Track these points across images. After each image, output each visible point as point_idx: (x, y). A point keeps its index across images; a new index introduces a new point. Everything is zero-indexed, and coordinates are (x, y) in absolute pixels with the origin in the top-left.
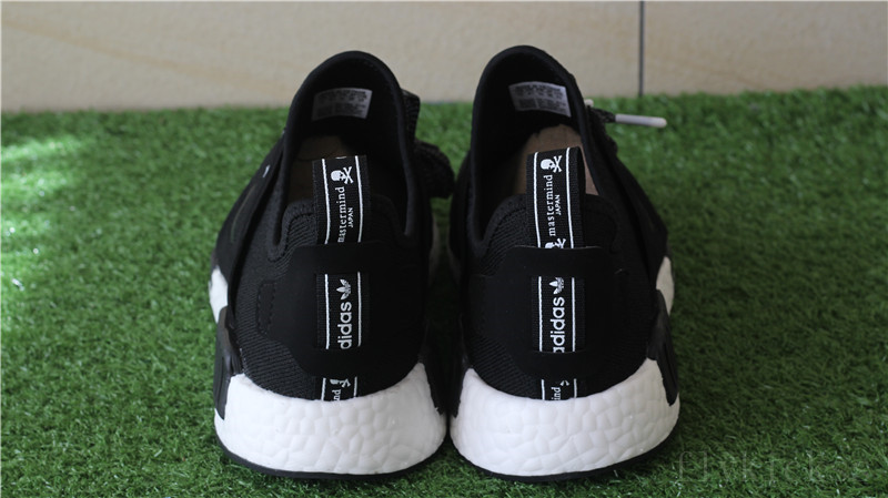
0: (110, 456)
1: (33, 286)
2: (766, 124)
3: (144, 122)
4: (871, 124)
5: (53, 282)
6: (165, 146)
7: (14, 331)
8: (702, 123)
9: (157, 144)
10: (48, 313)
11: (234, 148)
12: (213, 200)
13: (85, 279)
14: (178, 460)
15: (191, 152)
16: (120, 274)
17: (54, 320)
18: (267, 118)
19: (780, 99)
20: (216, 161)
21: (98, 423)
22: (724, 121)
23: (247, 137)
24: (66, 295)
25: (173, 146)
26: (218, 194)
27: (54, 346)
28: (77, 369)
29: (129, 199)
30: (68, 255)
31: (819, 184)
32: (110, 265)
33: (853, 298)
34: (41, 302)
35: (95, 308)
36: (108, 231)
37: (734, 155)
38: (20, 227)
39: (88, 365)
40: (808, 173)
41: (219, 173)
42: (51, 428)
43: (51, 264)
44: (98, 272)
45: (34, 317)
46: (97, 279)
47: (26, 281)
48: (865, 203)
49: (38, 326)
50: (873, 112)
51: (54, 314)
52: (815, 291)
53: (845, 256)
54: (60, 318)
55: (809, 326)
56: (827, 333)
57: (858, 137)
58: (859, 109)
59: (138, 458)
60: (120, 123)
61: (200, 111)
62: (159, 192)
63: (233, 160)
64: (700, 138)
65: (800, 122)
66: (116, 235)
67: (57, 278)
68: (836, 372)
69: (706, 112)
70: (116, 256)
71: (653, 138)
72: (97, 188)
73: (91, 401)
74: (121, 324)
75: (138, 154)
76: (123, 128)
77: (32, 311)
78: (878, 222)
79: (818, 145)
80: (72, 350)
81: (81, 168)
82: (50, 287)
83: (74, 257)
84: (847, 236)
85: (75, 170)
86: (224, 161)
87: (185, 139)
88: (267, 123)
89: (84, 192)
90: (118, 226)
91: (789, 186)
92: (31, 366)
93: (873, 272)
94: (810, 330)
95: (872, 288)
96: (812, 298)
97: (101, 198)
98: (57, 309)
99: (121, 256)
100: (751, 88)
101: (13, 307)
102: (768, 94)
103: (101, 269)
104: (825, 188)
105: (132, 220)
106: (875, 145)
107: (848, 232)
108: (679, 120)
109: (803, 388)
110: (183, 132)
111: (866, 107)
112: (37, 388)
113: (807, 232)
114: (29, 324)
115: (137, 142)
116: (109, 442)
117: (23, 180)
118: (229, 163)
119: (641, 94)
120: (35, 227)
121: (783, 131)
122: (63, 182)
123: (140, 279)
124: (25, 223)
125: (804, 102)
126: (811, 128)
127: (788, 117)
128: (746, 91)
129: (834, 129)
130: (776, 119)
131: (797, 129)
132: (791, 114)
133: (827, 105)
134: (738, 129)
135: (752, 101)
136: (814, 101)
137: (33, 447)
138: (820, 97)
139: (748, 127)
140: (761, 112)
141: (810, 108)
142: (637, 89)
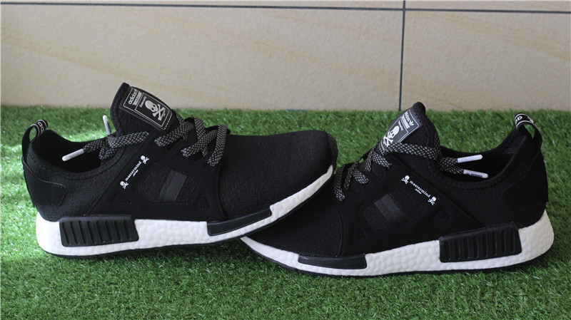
2: (461, 130)
14: (171, 302)
19: (469, 115)
22: (440, 128)
58: (508, 124)
59: (152, 300)
65: (478, 130)
79: (486, 143)
100: (455, 109)
102: (463, 113)
121: (469, 134)
125: (481, 118)
126: (483, 133)
127: (472, 127)
128: (453, 110)
129: (495, 134)
130: (466, 128)
131: (476, 133)
132: (474, 126)
133: (492, 121)
134: (447, 133)
135: (455, 117)
136: (486, 118)
137: (103, 293)
138: (489, 116)
139: (452, 131)
140: (459, 123)
141: (484, 122)
142: (398, 107)
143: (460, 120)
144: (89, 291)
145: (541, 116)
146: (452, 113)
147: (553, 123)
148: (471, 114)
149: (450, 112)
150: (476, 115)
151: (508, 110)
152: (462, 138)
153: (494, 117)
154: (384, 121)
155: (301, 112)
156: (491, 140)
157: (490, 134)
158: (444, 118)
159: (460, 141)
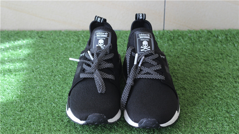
0: (44, 129)
1: (24, 82)
2: (193, 39)
4: (217, 40)
5: (29, 81)
6: (53, 42)
7: (21, 94)
8: (178, 38)
9: (51, 41)
10: (28, 90)
11: (69, 43)
12: (64, 58)
13: (36, 80)
15: (58, 43)
16: (44, 79)
17: (30, 92)
19: (196, 32)
20: (64, 46)
21: (41, 120)
22: (183, 38)
23: (72, 39)
24: (32, 85)
25: (54, 42)
26: (65, 56)
27: (30, 99)
28: (36, 106)
29: (45, 57)
30: (32, 73)
32: (42, 76)
33: (210, 90)
34: (26, 86)
35: (39, 88)
36: (41, 66)
37: (185, 48)
38: (20, 65)
39: (38, 104)
40: (201, 54)
41: (65, 50)
42: (31, 121)
43: (28, 75)
44: (39, 78)
45: (25, 90)
46: (39, 80)
47: (23, 81)
48: (214, 63)
49: (26, 93)
50: (218, 37)
51: (30, 90)
52: (201, 88)
53: (209, 78)
54: (31, 91)
55: (199, 98)
56: (203, 100)
57: (214, 44)
60: (42, 35)
61: (60, 31)
62: (52, 55)
63: (69, 46)
64: (177, 43)
65: (200, 39)
66: (42, 68)
67: (30, 80)
68: (205, 111)
69: (179, 36)
70: (43, 74)
71: (166, 43)
72: (37, 54)
73: (39, 114)
74: (45, 93)
75: (46, 44)
76: (43, 36)
77: (24, 89)
78: (217, 69)
80: (34, 100)
81: (33, 47)
82: (28, 82)
83: (33, 74)
84: (209, 73)
85: (32, 48)
86: (67, 47)
87: (57, 40)
88: (76, 35)
89: (34, 55)
90: (43, 65)
91: (197, 58)
92: (25, 104)
93: (215, 83)
94: (200, 99)
95: (214, 88)
96: (201, 90)
97: (38, 57)
98: (30, 89)
99: (44, 74)
100: (190, 29)
101: (20, 88)
102: (193, 31)
103: (40, 78)
104: (205, 58)
105: (46, 63)
106: (218, 46)
107: (210, 72)
108: (172, 38)
109: (197, 115)
110: (57, 38)
111: (216, 36)
112: (27, 110)
113: (200, 71)
114: (24, 93)
115: (46, 40)
116: (44, 126)
117: (20, 51)
118: (68, 47)
119: (164, 30)
120: (23, 65)
121: (196, 41)
122: (29, 51)
123: (49, 80)
124: (21, 63)
125: (202, 33)
126: (203, 41)
127: (198, 38)
128: (189, 30)
129: (208, 41)
130: (195, 38)
131: (200, 41)
132: (199, 37)
133: (207, 35)
134: (186, 41)
135: (190, 33)
136: (204, 33)
137: (27, 126)
138: (205, 32)
139: (188, 40)
140: (192, 36)
141: (203, 36)
142: (163, 28)
143: (192, 34)
144: (20, 126)
145: (229, 32)
146: (188, 31)
147: (235, 35)
148: (197, 32)
149: (187, 31)
150: (199, 32)
151: (214, 30)
152: (193, 43)
153: (208, 33)
154: (157, 35)
155: (118, 31)
156: (207, 44)
157: (207, 41)
158: (184, 33)
159: (192, 45)
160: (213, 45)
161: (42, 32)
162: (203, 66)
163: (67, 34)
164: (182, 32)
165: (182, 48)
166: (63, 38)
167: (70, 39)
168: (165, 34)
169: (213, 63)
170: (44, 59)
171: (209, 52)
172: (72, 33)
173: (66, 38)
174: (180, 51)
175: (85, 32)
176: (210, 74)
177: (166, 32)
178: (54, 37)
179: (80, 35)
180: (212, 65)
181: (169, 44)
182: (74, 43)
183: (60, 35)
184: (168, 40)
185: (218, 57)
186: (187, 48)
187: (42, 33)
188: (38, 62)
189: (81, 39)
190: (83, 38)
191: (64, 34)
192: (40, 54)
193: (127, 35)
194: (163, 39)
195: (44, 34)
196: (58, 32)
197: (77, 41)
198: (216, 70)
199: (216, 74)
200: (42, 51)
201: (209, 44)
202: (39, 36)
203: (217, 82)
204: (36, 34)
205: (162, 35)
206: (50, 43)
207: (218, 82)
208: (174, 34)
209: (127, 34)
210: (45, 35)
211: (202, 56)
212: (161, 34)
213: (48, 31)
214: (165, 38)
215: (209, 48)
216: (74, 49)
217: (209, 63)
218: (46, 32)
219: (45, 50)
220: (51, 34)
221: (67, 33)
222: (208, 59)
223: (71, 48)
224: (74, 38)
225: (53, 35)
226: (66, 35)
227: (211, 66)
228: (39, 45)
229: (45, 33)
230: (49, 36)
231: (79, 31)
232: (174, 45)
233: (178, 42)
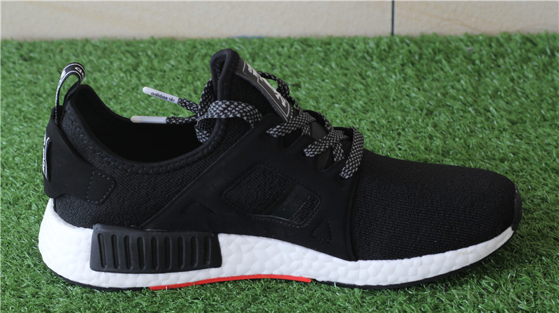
2: (477, 62)
3: (47, 51)
4: (551, 64)
6: (59, 70)
8: (433, 60)
11: (107, 72)
18: (131, 49)
19: (490, 40)
22: (448, 60)
23: (116, 65)
29: (30, 116)
31: (510, 113)
32: (8, 173)
36: (11, 143)
37: (452, 87)
40: (502, 103)
48: (540, 131)
50: (553, 55)
57: (541, 74)
58: (543, 52)
60: (31, 51)
63: (105, 83)
64: (431, 73)
65: (501, 61)
69: (436, 51)
70: (13, 165)
71: (397, 71)
75: (40, 77)
76: (32, 55)
78: (548, 148)
79: (512, 80)
84: (525, 159)
88: (131, 53)
90: (18, 139)
91: (489, 114)
93: (540, 192)
97: (10, 114)
99: (17, 164)
100: (470, 31)
102: (481, 38)
104: (513, 117)
105: (28, 134)
107: (526, 156)
108: (417, 57)
110: (73, 59)
111: (548, 51)
113: (497, 155)
115: (41, 66)
118: (102, 86)
119: (392, 34)
121: (489, 68)
123: (27, 184)
125: (506, 45)
126: (509, 66)
127: (493, 57)
128: (466, 34)
129: (525, 67)
130: (485, 59)
131: (499, 66)
132: (496, 56)
133: (520, 49)
134: (457, 66)
135: (469, 44)
136: (512, 45)
138: (517, 42)
139: (465, 64)
140: (474, 53)
141: (509, 50)
142: (390, 30)
143: (476, 47)
146: (465, 39)
149: (462, 37)
150: (498, 40)
151: (543, 33)
153: (524, 43)
154: (370, 51)
155: (255, 40)
156: (521, 76)
157: (520, 68)
158: (453, 45)
159: (476, 78)
160: (538, 77)
161: (34, 45)
162: (506, 140)
163: (105, 49)
164: (447, 41)
165: (444, 87)
166: (91, 61)
167: (111, 63)
168: (395, 47)
169: (536, 130)
170: (26, 122)
171: (527, 97)
172: (119, 47)
173: (100, 61)
174: (436, 95)
175: (160, 43)
176: (526, 162)
177: (398, 40)
178: (65, 57)
179: (144, 51)
180: (532, 138)
181: (405, 74)
182: (122, 75)
183: (83, 53)
184: (403, 65)
185: (552, 113)
186: (458, 86)
187: (31, 48)
188: (7, 131)
189: (145, 63)
190: (150, 60)
191: (96, 50)
192: (15, 105)
193: (280, 49)
194: (389, 60)
195: (38, 50)
196: (80, 44)
197: (130, 68)
198: (545, 150)
199: (546, 164)
200: (25, 97)
201: (526, 73)
202: (21, 56)
203: (547, 189)
204: (14, 51)
205: (384, 50)
206: (51, 74)
207: (551, 188)
208: (421, 48)
209: (283, 47)
210: (41, 53)
211: (505, 110)
212: (384, 46)
213: (50, 42)
214: (393, 57)
215: (527, 86)
216: (119, 92)
217: (525, 130)
218: (44, 45)
219: (33, 95)
220: (58, 50)
221: (107, 45)
222: (522, 119)
223: (109, 88)
224: (125, 59)
225: (65, 52)
226: (99, 53)
227: (531, 140)
228: (19, 80)
229: (41, 47)
230: (52, 55)
231: (141, 41)
232: (420, 78)
233: (433, 70)
